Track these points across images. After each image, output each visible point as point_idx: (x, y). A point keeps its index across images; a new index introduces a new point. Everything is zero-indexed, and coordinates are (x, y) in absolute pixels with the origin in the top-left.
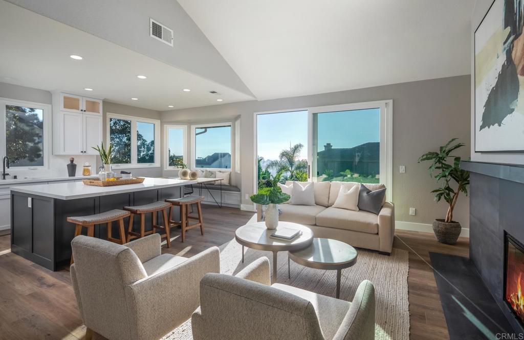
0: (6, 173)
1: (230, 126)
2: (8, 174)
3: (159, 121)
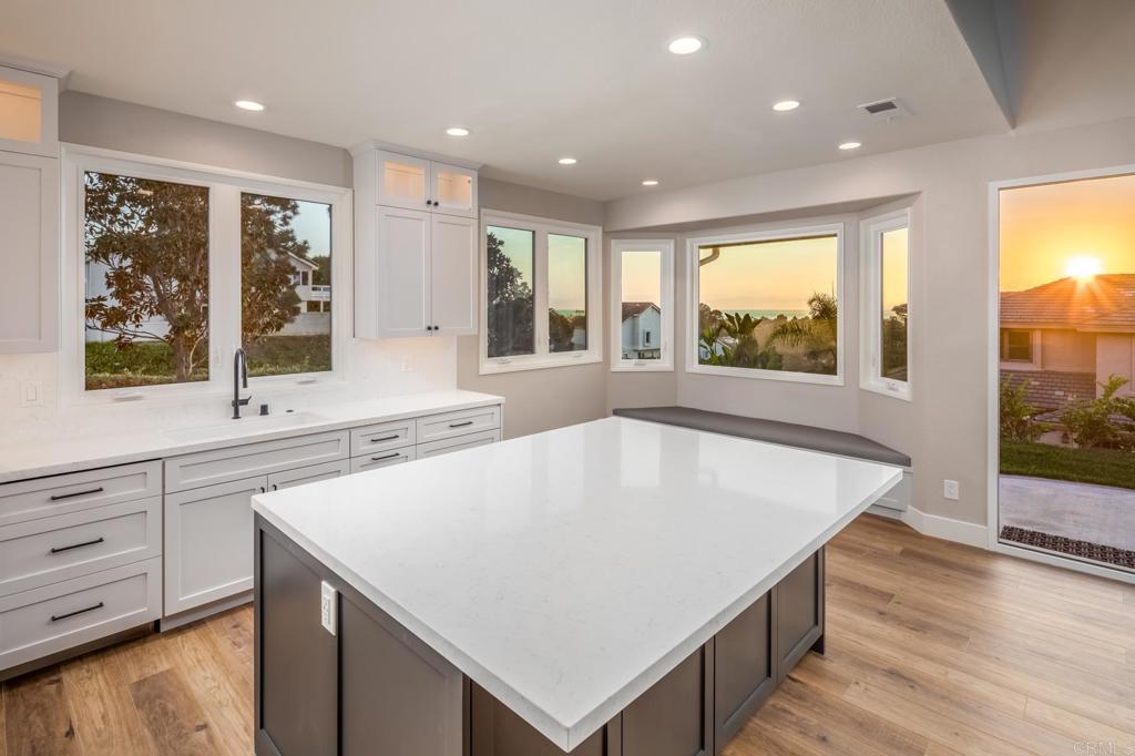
0: (240, 398)
1: (835, 235)
2: (245, 402)
3: (600, 229)
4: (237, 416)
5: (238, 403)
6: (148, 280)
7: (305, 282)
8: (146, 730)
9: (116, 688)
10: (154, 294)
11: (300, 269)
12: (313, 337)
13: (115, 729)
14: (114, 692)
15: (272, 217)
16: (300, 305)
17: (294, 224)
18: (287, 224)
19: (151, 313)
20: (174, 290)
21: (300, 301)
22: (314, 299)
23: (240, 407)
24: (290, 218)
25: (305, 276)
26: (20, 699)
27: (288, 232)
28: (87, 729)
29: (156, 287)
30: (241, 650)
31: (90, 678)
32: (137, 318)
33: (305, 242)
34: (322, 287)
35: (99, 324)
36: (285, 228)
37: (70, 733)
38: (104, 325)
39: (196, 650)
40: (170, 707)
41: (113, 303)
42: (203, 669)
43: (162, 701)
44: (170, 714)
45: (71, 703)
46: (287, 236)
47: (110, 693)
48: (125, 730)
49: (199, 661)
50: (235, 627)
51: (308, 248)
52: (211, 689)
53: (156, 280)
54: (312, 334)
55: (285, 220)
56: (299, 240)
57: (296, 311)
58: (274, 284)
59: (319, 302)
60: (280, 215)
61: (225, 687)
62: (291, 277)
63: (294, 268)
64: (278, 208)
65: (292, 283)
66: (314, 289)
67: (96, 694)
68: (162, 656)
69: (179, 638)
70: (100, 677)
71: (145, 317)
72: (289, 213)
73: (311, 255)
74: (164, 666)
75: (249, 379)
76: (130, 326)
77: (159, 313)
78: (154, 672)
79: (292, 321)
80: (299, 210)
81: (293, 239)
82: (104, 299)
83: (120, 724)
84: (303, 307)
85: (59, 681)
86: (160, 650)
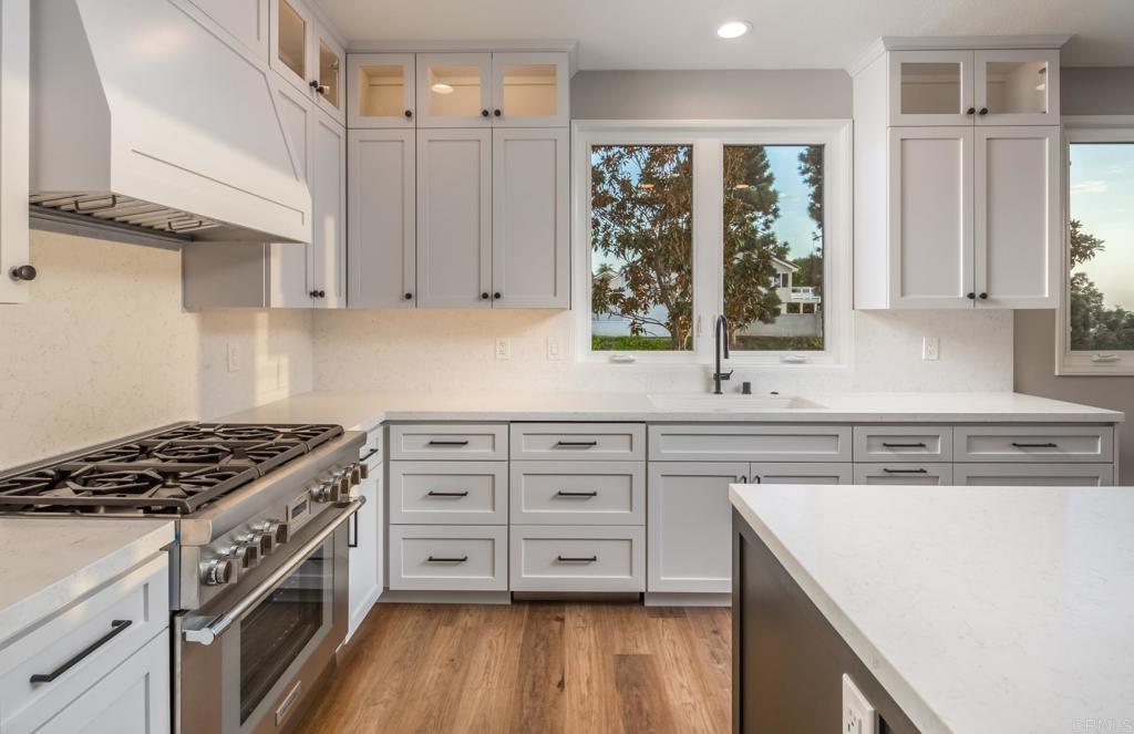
0: (722, 372)
2: (727, 377)
4: (718, 391)
5: (720, 377)
6: (653, 274)
7: (785, 285)
8: (621, 722)
9: (603, 653)
10: (657, 285)
11: (780, 271)
12: (793, 338)
13: (596, 702)
14: (600, 655)
15: (755, 223)
16: (780, 307)
17: (774, 228)
18: (768, 227)
19: (655, 302)
20: (673, 282)
21: (780, 302)
22: (793, 301)
23: (723, 382)
24: (771, 222)
25: (785, 277)
26: (535, 625)
27: (769, 236)
28: (574, 687)
29: (659, 279)
30: (720, 667)
31: (584, 629)
32: (646, 305)
33: (786, 244)
34: (802, 289)
35: (619, 310)
36: (767, 232)
37: (561, 684)
38: (623, 312)
39: (674, 643)
40: (646, 706)
41: (629, 294)
42: (680, 672)
43: (639, 693)
44: (645, 715)
45: (567, 650)
46: (768, 240)
47: (597, 657)
48: (603, 709)
49: (676, 659)
50: (715, 632)
51: (788, 249)
52: (686, 704)
53: (659, 275)
54: (791, 335)
55: (767, 225)
56: (780, 243)
57: (777, 312)
58: (756, 270)
59: (799, 304)
60: (762, 221)
61: (700, 709)
62: (772, 279)
63: (775, 270)
64: (760, 214)
65: (773, 285)
66: (794, 291)
67: (587, 650)
68: (644, 635)
69: (661, 620)
70: (592, 632)
71: (651, 306)
72: (770, 217)
73: (790, 257)
74: (644, 650)
75: (730, 353)
76: (641, 313)
77: (661, 302)
78: (636, 652)
79: (773, 322)
80: (780, 213)
81: (773, 242)
82: (623, 290)
83: (600, 698)
84: (783, 309)
85: (562, 620)
86: (642, 626)
